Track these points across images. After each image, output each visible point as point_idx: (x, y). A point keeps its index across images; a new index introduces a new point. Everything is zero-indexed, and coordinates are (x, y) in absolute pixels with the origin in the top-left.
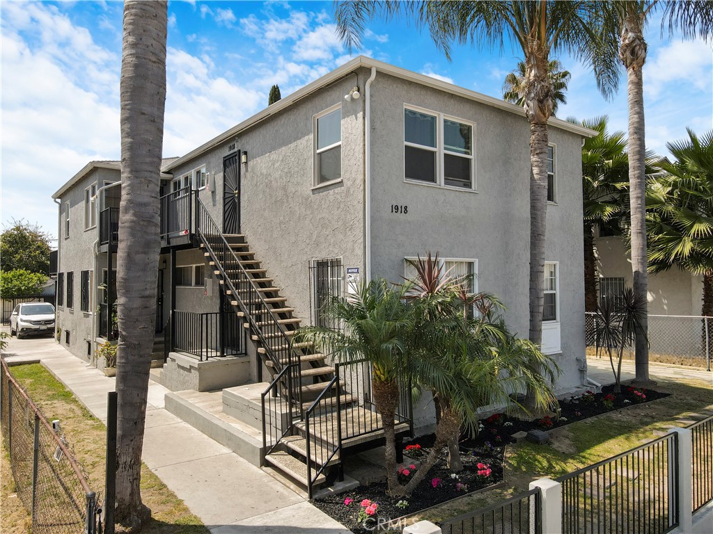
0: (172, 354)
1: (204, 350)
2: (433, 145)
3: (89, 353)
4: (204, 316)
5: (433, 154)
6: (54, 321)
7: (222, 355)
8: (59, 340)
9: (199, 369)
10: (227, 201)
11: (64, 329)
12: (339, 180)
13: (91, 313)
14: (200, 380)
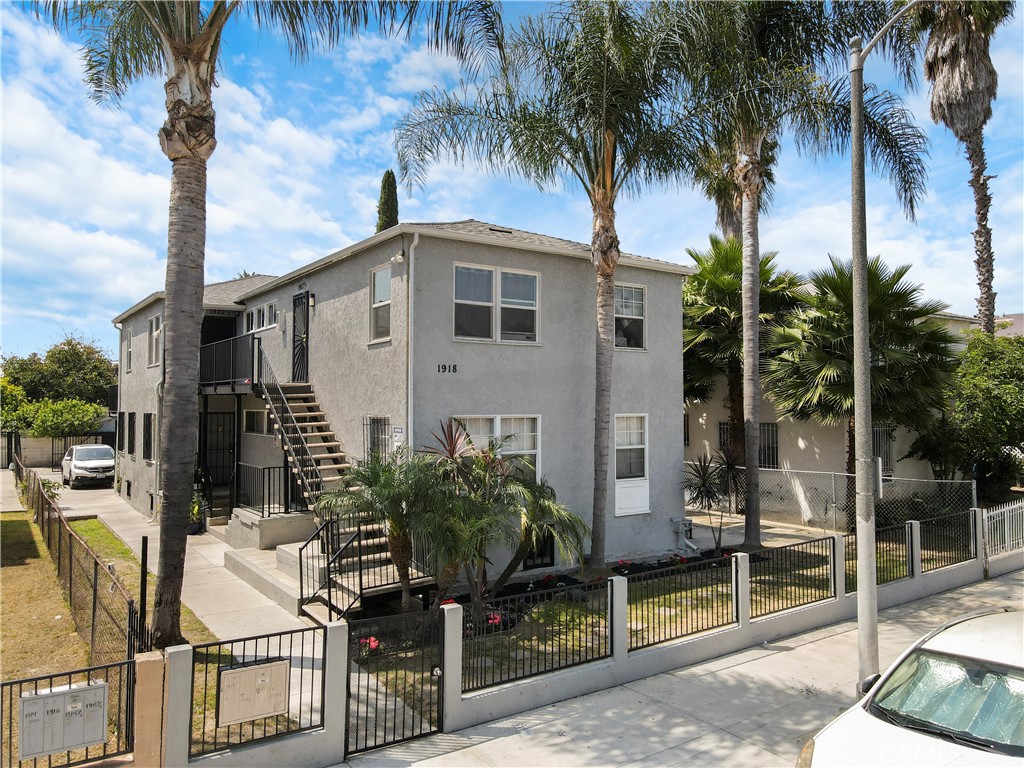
0: (236, 510)
1: (266, 506)
2: (490, 301)
3: (152, 508)
4: (266, 471)
5: (489, 309)
6: (113, 468)
7: (286, 512)
8: (119, 491)
9: (259, 526)
10: (297, 344)
11: (124, 479)
12: (388, 339)
13: (154, 462)
14: (261, 537)
